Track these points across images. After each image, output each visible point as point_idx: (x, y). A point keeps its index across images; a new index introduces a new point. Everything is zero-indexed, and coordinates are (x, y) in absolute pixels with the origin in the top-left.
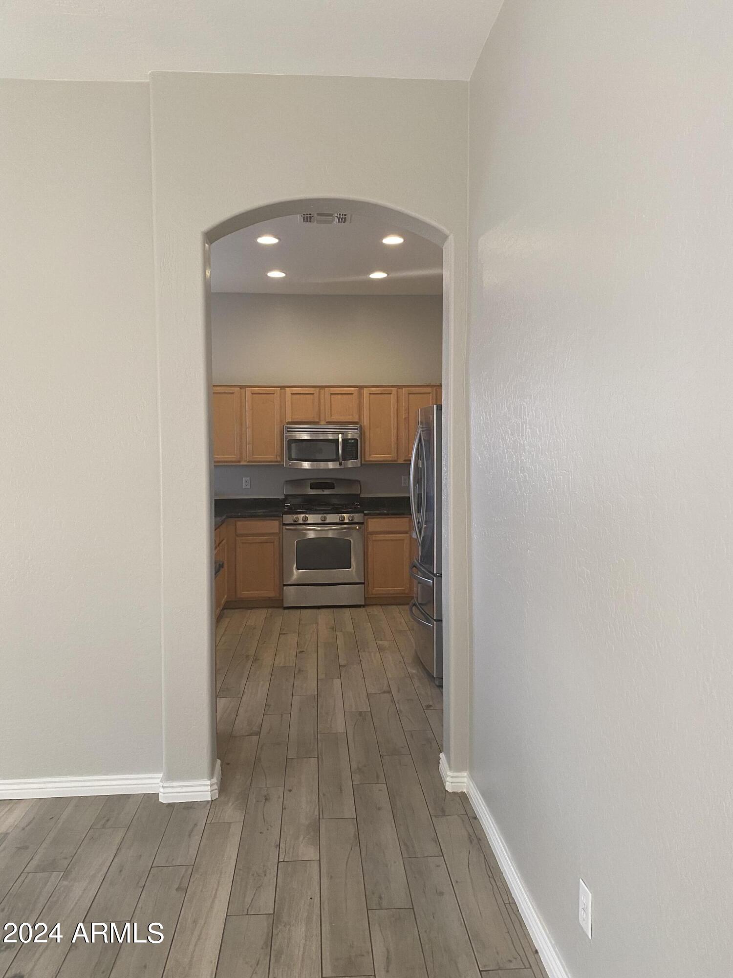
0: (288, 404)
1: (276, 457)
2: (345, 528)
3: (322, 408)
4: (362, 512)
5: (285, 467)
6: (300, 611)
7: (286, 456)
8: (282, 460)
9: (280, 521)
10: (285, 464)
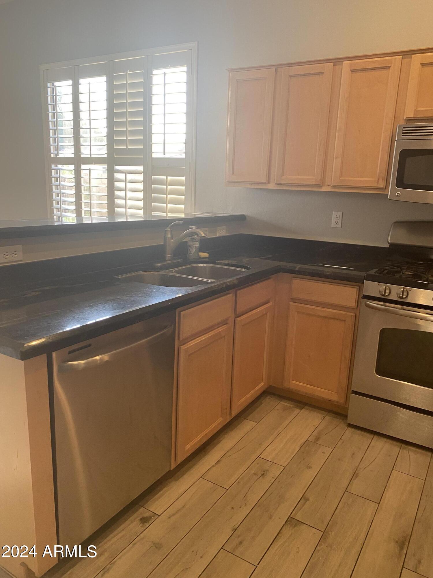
0: (413, 86)
1: (378, 180)
5: (389, 198)
6: (372, 441)
7: (392, 180)
8: (387, 187)
9: (360, 290)
10: (389, 193)
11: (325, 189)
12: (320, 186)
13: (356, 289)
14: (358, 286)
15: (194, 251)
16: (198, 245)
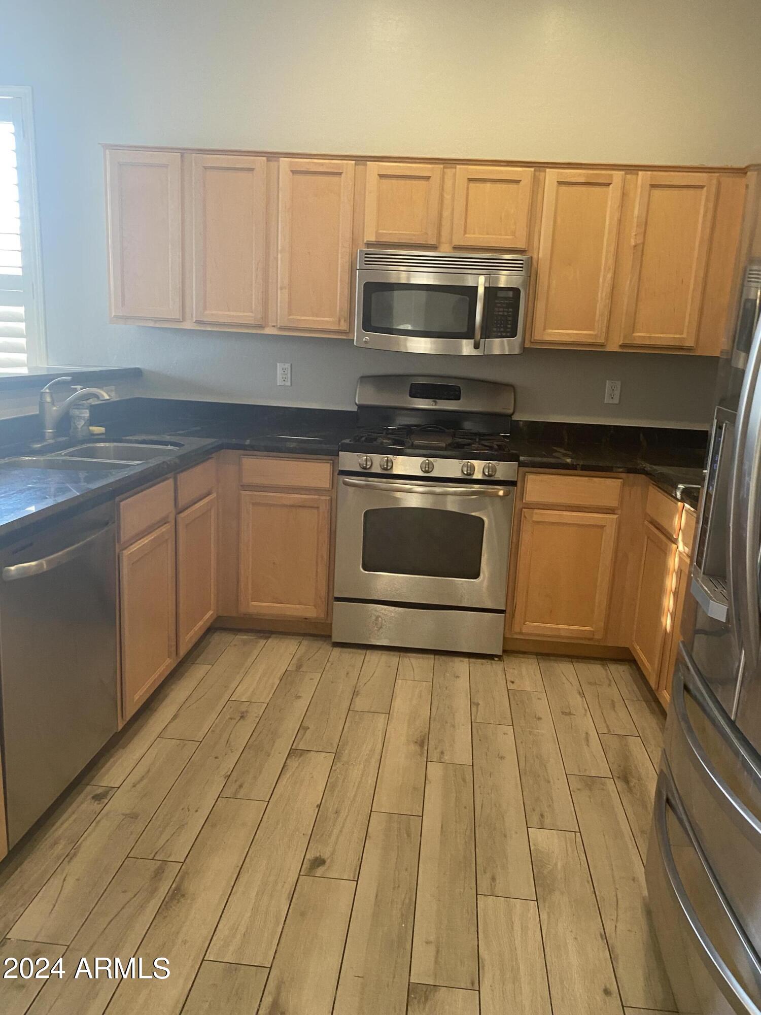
0: (371, 200)
1: (339, 321)
2: (474, 493)
3: (446, 213)
4: (517, 460)
5: (355, 344)
6: (365, 656)
7: (357, 321)
8: (351, 330)
9: (334, 465)
10: (355, 338)
11: (268, 331)
12: (261, 327)
13: (329, 465)
14: (331, 460)
15: (82, 425)
16: (88, 415)
